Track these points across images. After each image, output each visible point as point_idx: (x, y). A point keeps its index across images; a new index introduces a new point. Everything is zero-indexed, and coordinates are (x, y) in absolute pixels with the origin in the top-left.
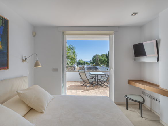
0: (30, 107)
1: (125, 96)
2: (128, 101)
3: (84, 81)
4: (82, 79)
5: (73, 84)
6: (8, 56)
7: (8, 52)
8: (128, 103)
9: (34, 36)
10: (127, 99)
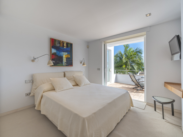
0: (77, 83)
1: (153, 97)
2: (156, 104)
3: (136, 85)
4: (134, 82)
5: (127, 86)
6: (72, 60)
7: (72, 59)
8: (156, 106)
9: (88, 48)
10: (155, 101)
